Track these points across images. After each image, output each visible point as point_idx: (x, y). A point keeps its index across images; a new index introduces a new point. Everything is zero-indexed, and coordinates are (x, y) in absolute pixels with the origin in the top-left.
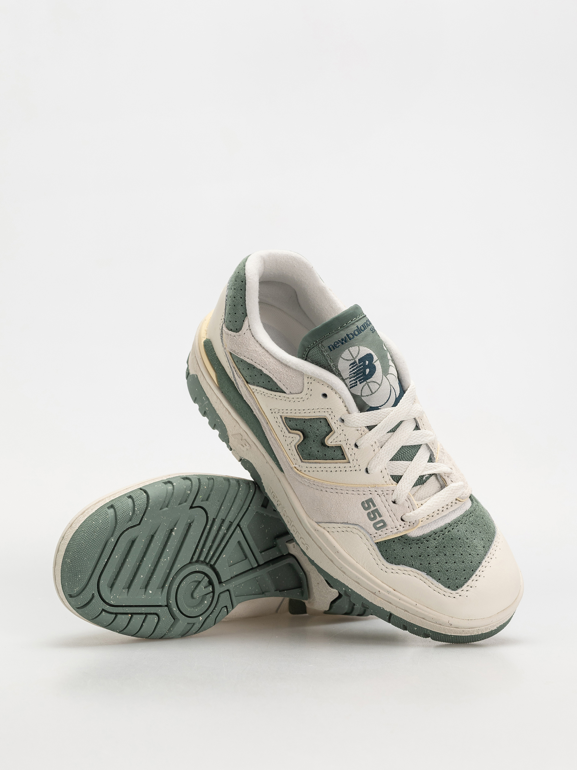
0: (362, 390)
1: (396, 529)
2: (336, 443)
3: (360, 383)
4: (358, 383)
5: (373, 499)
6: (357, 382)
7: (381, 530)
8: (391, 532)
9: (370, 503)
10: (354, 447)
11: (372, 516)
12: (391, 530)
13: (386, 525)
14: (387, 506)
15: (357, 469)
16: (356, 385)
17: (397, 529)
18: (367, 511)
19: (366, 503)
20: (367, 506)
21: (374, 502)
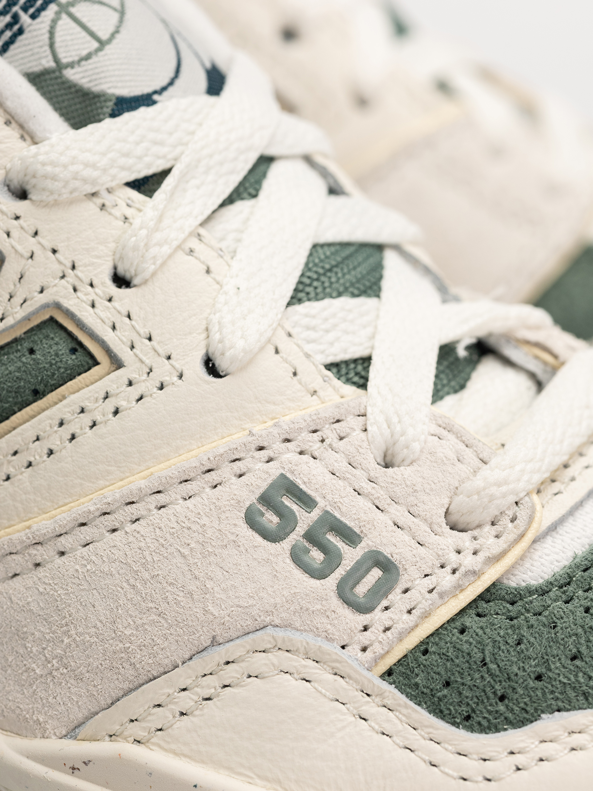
0: (52, 45)
1: (448, 569)
2: (29, 308)
3: (33, 17)
4: (25, 18)
5: (289, 475)
6: (16, 18)
7: (385, 603)
8: (431, 591)
9: (287, 502)
10: (113, 289)
11: (317, 556)
12: (428, 583)
13: (397, 568)
14: (367, 487)
15: (166, 379)
16: (21, 31)
17: (454, 572)
18: (287, 544)
19: (263, 509)
20: (275, 519)
21: (302, 487)
